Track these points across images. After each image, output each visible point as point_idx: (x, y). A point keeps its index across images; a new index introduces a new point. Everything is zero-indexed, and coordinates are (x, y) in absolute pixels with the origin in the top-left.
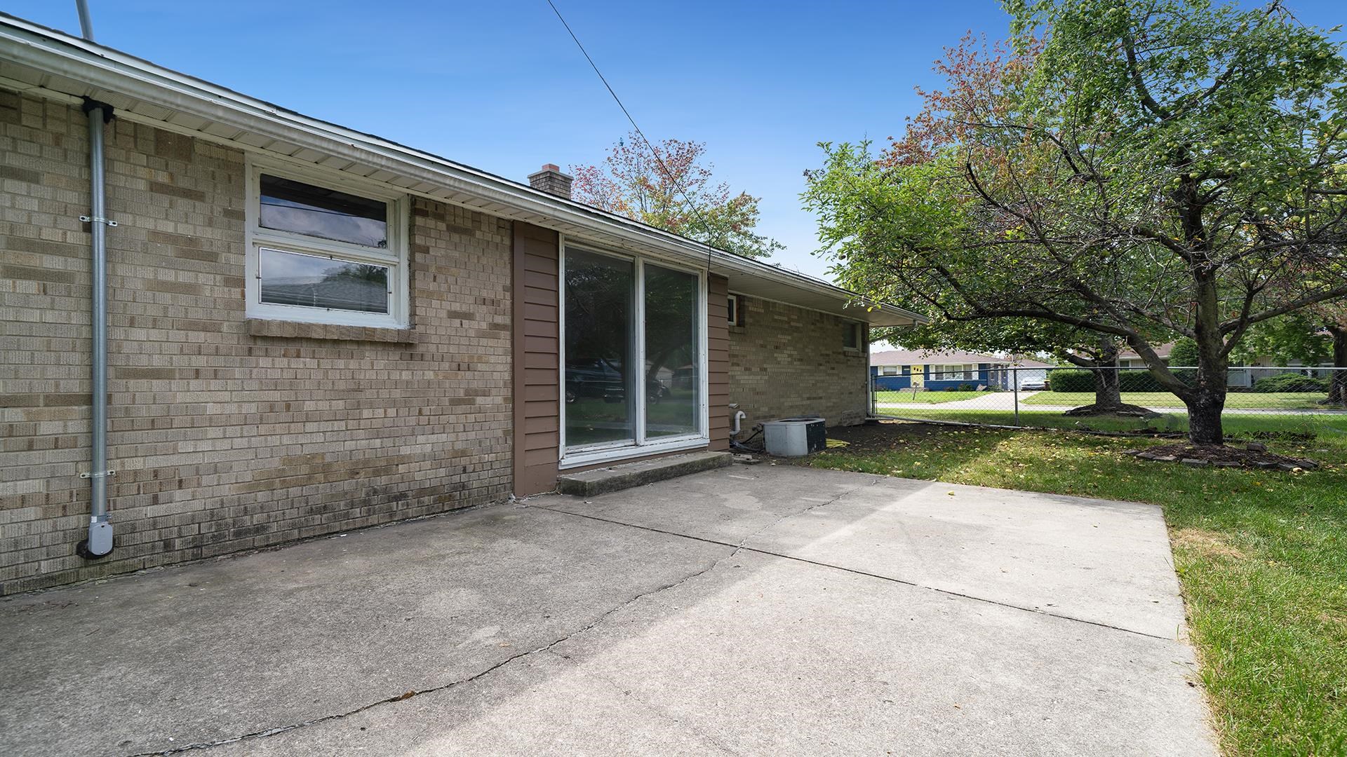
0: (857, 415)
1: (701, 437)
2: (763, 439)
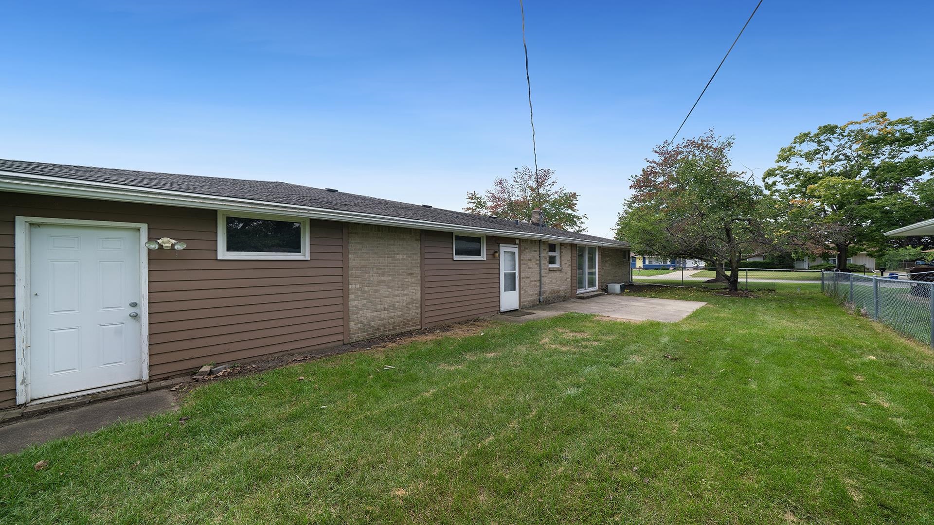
0: (627, 282)
1: (596, 288)
2: (607, 289)
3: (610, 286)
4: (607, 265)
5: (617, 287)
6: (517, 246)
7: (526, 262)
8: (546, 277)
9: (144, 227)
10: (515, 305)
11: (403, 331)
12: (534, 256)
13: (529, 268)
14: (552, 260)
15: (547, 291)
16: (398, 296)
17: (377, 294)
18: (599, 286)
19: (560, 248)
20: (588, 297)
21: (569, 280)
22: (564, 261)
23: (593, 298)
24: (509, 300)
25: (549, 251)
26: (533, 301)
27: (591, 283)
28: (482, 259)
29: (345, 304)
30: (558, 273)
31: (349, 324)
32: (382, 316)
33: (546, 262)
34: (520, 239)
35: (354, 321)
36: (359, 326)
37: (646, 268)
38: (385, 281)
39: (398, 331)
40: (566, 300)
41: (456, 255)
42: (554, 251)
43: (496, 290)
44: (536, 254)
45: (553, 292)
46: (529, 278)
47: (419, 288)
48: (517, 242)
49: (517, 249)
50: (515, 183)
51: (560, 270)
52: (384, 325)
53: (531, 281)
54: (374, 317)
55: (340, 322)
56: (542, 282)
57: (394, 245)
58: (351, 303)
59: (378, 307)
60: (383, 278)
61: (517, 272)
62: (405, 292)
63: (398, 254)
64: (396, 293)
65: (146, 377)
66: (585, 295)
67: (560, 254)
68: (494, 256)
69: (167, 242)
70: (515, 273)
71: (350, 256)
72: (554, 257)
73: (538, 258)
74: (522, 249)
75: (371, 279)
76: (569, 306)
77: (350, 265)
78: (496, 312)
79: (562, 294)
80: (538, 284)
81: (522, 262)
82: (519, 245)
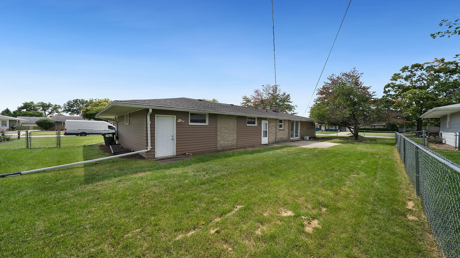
2: (303, 138)
3: (305, 137)
4: (304, 128)
5: (308, 138)
6: (268, 121)
7: (271, 127)
8: (278, 132)
9: (175, 116)
10: (267, 142)
11: (231, 148)
12: (274, 125)
13: (272, 129)
14: (281, 126)
15: (278, 138)
16: (230, 137)
17: (225, 136)
18: (300, 137)
19: (284, 122)
20: (295, 141)
21: (287, 134)
22: (286, 127)
23: (297, 141)
24: (265, 140)
25: (280, 123)
26: (273, 141)
27: (297, 136)
28: (256, 126)
29: (216, 139)
30: (283, 131)
31: (217, 145)
32: (226, 143)
33: (278, 127)
34: (269, 118)
35: (218, 144)
36: (220, 146)
37: (326, 130)
38: (227, 132)
39: (230, 148)
40: (286, 142)
41: (247, 124)
42: (282, 123)
43: (260, 136)
44: (275, 124)
45: (281, 138)
46: (271, 132)
47: (236, 135)
48: (268, 119)
49: (268, 122)
50: (263, 92)
51: (283, 130)
52: (226, 146)
53: (273, 134)
54: (224, 143)
55: (215, 144)
56: (277, 134)
57: (229, 121)
58: (218, 139)
59: (225, 140)
60: (226, 131)
61: (267, 130)
62: (232, 136)
63: (230, 124)
64: (230, 136)
65: (175, 155)
66: (294, 140)
67: (284, 124)
68: (260, 124)
69: (179, 121)
70: (267, 131)
71: (218, 124)
72: (282, 125)
73: (276, 125)
74: (270, 122)
75: (223, 131)
76: (287, 143)
77: (218, 127)
78: (260, 144)
79: (284, 139)
80: (275, 135)
81: (269, 127)
82: (269, 120)
